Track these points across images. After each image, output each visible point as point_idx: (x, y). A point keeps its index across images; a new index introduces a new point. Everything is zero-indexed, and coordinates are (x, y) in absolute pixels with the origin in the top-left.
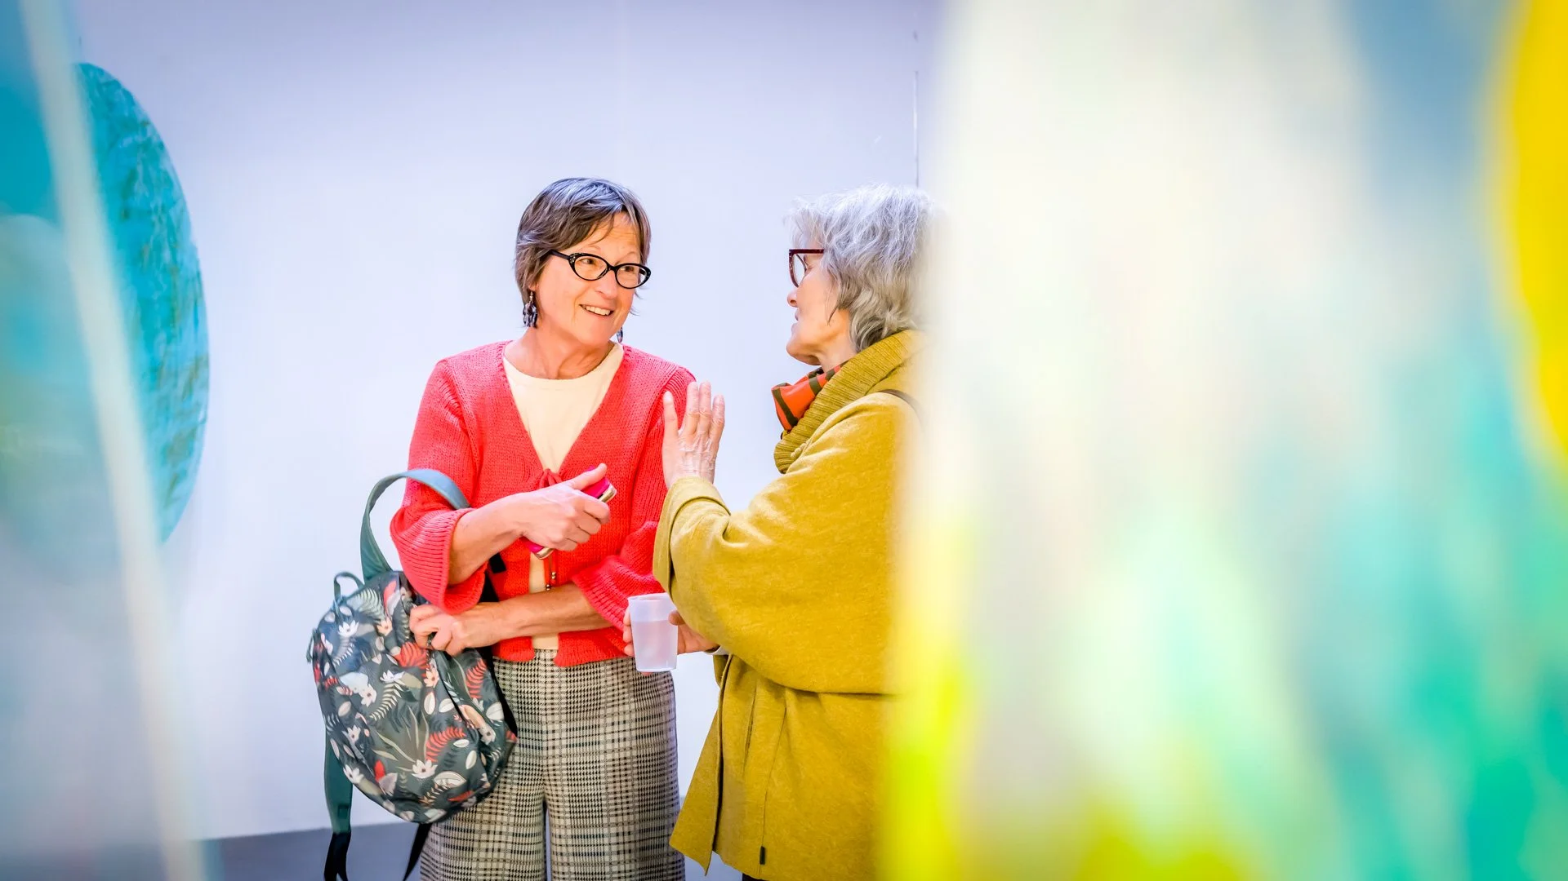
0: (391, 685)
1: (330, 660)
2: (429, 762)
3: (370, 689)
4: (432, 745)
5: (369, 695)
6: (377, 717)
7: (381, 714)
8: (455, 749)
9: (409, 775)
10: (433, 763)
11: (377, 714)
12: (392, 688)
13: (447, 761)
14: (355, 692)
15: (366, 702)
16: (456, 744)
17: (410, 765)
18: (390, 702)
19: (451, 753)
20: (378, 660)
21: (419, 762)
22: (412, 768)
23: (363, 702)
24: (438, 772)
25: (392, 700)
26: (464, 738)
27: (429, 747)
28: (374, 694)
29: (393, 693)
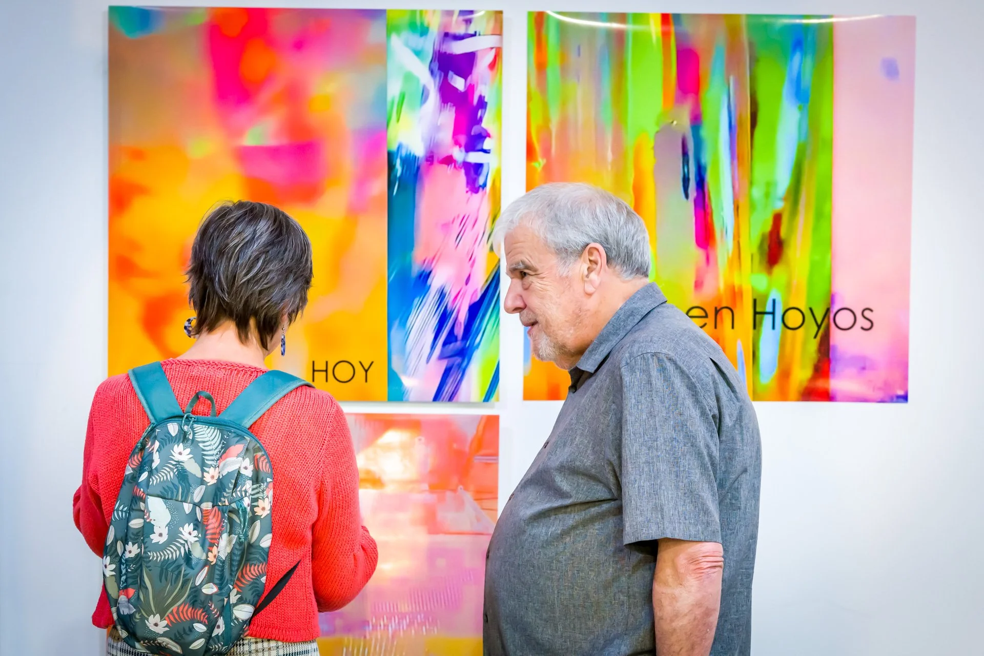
0: (183, 542)
1: (151, 473)
2: (165, 623)
3: (165, 532)
4: (178, 612)
5: (161, 535)
6: (153, 557)
7: (157, 557)
8: (191, 629)
9: (143, 619)
10: (167, 626)
11: (155, 555)
12: (181, 544)
13: (178, 632)
14: (152, 522)
15: (155, 538)
16: (196, 625)
17: (150, 613)
18: (172, 553)
19: (187, 629)
20: (187, 507)
21: (158, 616)
22: (149, 616)
23: (152, 536)
24: (165, 635)
25: (173, 553)
26: (205, 625)
27: (174, 612)
28: (165, 538)
29: (179, 549)
